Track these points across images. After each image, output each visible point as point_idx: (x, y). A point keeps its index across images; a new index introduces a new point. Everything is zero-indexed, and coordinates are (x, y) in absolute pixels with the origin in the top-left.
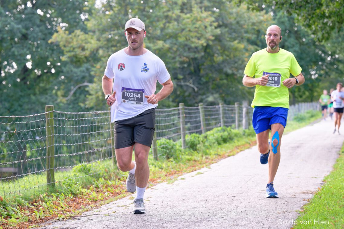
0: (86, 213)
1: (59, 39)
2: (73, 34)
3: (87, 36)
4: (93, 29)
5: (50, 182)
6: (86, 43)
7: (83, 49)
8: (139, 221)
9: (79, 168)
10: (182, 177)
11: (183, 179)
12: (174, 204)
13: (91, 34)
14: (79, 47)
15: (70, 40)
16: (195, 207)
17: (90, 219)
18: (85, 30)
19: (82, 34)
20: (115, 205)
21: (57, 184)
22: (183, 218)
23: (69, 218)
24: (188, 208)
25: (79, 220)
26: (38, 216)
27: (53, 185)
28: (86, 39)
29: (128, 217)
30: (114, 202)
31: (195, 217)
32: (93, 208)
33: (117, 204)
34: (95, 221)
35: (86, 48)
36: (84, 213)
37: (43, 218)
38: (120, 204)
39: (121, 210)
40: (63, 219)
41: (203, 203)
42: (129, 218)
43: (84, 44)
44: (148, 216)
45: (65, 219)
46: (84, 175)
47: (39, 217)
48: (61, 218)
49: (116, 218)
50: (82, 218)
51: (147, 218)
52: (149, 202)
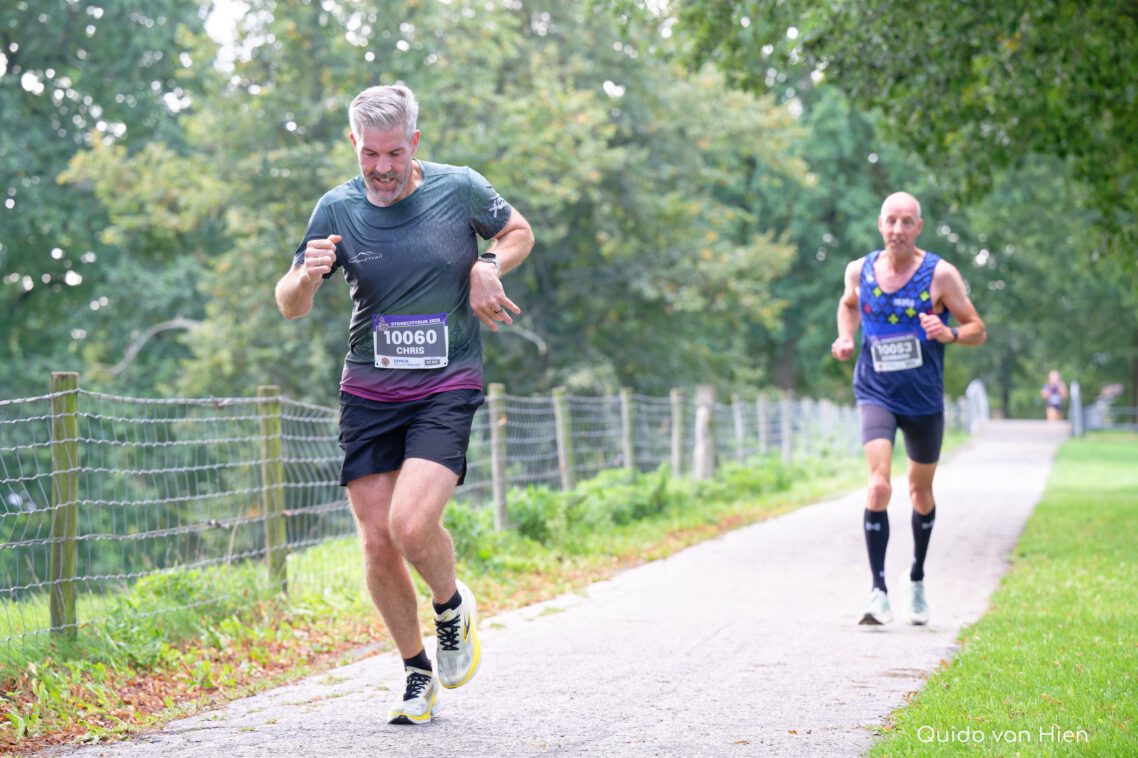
0: (180, 722)
1: (94, 173)
2: (142, 158)
3: (186, 164)
4: (208, 139)
5: (60, 625)
6: (184, 187)
7: (173, 207)
8: (353, 750)
9: (157, 584)
10: (496, 620)
11: (498, 626)
12: (469, 702)
13: (200, 157)
14: (160, 201)
15: (130, 176)
16: (537, 712)
17: (194, 739)
18: (180, 146)
19: (171, 160)
20: (276, 701)
21: (82, 633)
22: (497, 741)
23: (121, 737)
24: (514, 713)
25: (156, 744)
26: (21, 730)
27: (73, 635)
28: (184, 174)
29: (319, 737)
30: (272, 692)
31: (539, 739)
32: (204, 709)
33: (279, 699)
34: (207, 745)
35: (182, 202)
36: (172, 723)
37: (36, 735)
38: (290, 698)
39: (294, 717)
40: (104, 739)
41: (561, 699)
42: (321, 739)
43: (175, 192)
44: (381, 734)
45: (109, 741)
46: (173, 607)
47: (26, 733)
48: (96, 738)
49: (277, 738)
50: (167, 736)
51: (380, 740)
52: (385, 692)
